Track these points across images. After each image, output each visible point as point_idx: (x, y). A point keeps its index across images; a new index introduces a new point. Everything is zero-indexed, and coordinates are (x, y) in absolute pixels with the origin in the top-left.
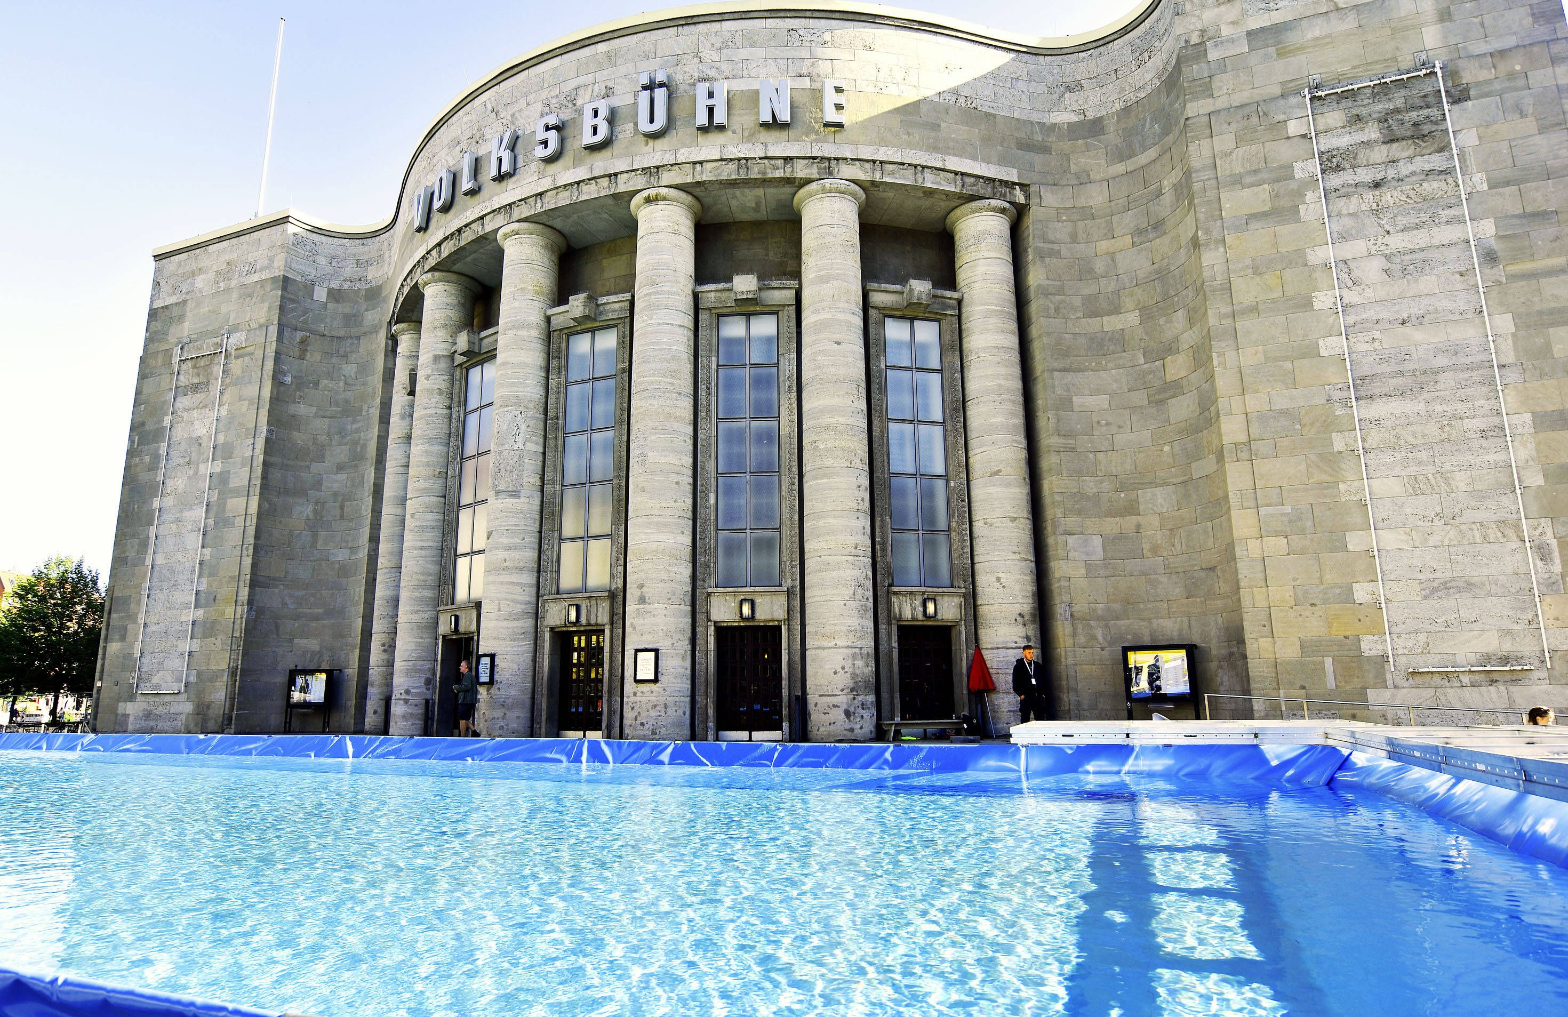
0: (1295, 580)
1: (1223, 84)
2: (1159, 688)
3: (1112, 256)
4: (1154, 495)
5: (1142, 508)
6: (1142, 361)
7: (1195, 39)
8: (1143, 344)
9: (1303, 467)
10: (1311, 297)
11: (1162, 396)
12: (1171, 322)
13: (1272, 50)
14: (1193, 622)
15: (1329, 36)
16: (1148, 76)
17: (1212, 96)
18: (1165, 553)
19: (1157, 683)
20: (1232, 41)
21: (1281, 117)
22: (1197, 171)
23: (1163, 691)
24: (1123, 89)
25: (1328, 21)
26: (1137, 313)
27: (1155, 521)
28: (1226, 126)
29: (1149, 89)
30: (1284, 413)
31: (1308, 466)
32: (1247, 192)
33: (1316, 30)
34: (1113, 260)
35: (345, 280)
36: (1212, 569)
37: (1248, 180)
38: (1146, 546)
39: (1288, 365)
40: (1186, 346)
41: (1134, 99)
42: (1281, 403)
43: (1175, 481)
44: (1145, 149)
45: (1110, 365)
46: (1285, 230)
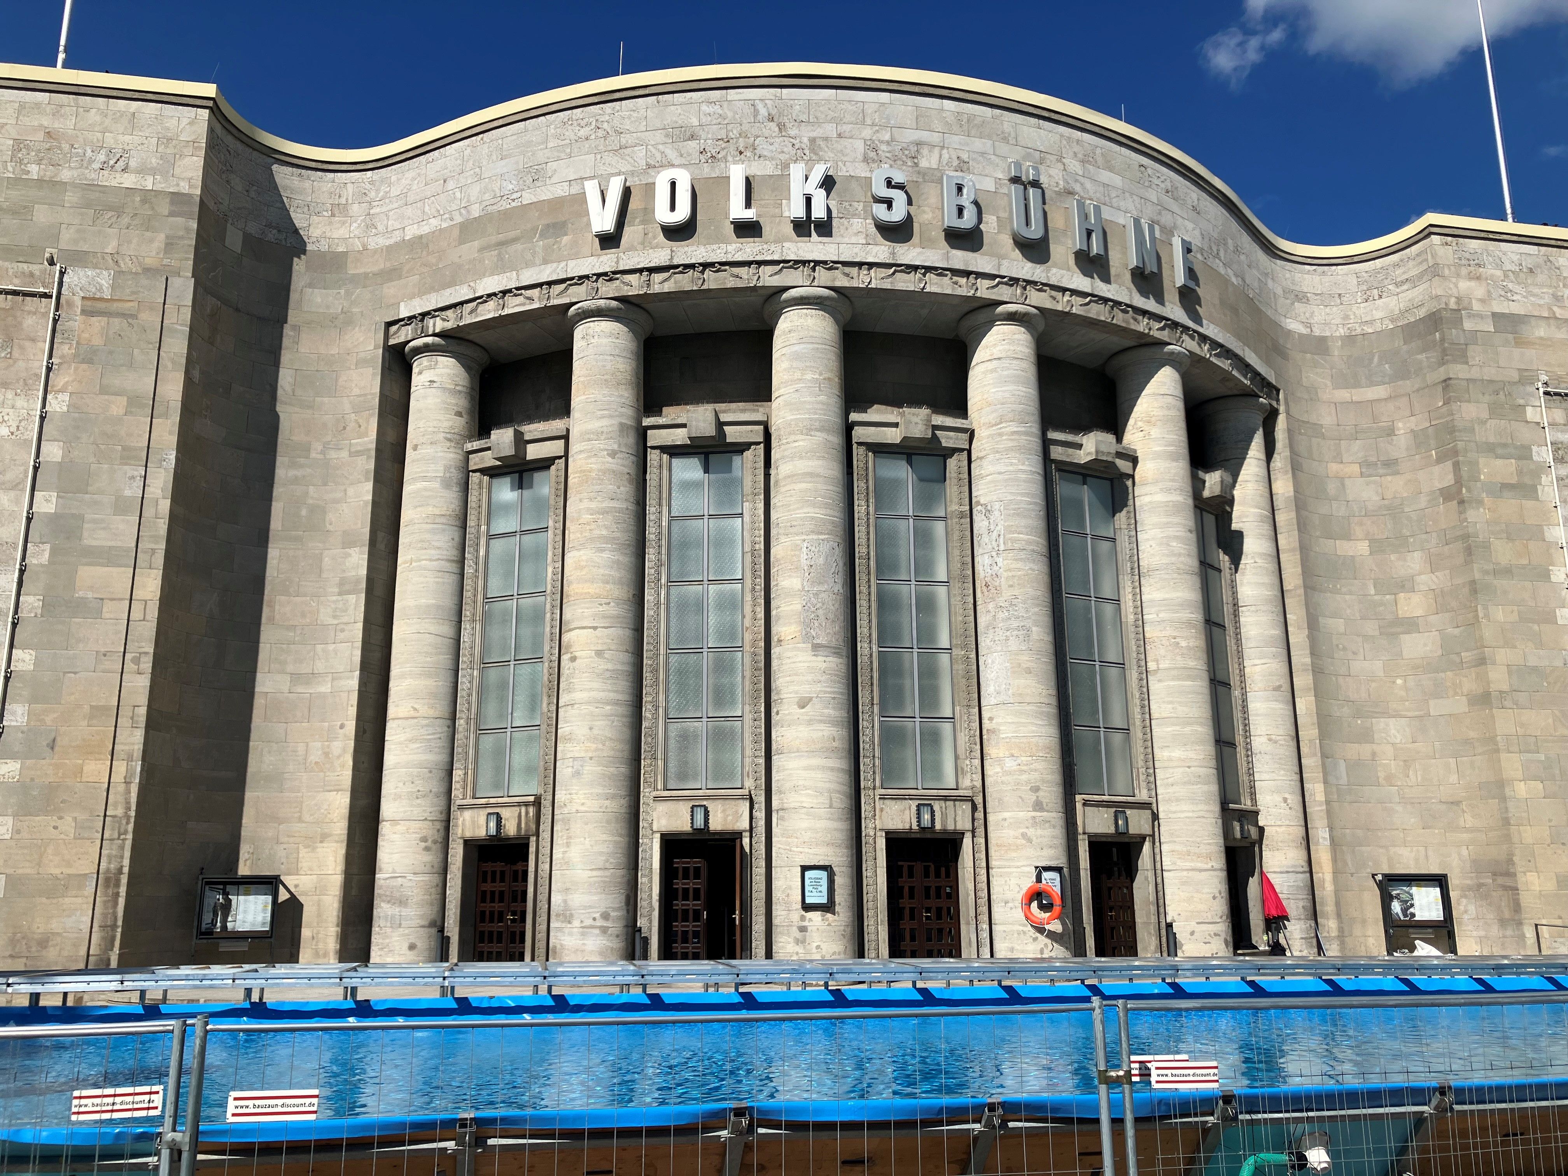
0: (1550, 821)
1: (1476, 354)
2: (1413, 915)
3: (1342, 480)
4: (1387, 725)
5: (1376, 736)
6: (1373, 592)
7: (1453, 305)
8: (1373, 576)
9: (1550, 721)
10: (1549, 570)
11: (1393, 630)
12: (1405, 560)
13: (1510, 336)
14: (1430, 853)
15: (1550, 339)
16: (1378, 315)
17: (1467, 363)
18: (1399, 783)
19: (1412, 910)
20: (1481, 317)
21: (1522, 402)
22: (1460, 431)
23: (1416, 918)
24: (1347, 317)
25: (1549, 326)
26: (1367, 543)
27: (1389, 750)
28: (1481, 396)
29: (1378, 327)
30: (1535, 669)
31: (1554, 721)
32: (1499, 462)
33: (1541, 331)
34: (1343, 485)
35: (269, 226)
36: (1457, 803)
37: (1499, 451)
38: (1382, 775)
39: (1536, 627)
40: (1423, 588)
41: (1359, 331)
42: (1532, 662)
43: (1409, 714)
44: (1372, 384)
45: (1344, 590)
46: (1529, 504)
